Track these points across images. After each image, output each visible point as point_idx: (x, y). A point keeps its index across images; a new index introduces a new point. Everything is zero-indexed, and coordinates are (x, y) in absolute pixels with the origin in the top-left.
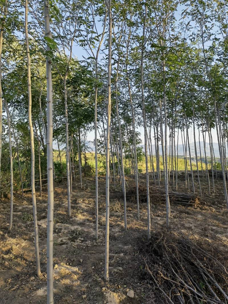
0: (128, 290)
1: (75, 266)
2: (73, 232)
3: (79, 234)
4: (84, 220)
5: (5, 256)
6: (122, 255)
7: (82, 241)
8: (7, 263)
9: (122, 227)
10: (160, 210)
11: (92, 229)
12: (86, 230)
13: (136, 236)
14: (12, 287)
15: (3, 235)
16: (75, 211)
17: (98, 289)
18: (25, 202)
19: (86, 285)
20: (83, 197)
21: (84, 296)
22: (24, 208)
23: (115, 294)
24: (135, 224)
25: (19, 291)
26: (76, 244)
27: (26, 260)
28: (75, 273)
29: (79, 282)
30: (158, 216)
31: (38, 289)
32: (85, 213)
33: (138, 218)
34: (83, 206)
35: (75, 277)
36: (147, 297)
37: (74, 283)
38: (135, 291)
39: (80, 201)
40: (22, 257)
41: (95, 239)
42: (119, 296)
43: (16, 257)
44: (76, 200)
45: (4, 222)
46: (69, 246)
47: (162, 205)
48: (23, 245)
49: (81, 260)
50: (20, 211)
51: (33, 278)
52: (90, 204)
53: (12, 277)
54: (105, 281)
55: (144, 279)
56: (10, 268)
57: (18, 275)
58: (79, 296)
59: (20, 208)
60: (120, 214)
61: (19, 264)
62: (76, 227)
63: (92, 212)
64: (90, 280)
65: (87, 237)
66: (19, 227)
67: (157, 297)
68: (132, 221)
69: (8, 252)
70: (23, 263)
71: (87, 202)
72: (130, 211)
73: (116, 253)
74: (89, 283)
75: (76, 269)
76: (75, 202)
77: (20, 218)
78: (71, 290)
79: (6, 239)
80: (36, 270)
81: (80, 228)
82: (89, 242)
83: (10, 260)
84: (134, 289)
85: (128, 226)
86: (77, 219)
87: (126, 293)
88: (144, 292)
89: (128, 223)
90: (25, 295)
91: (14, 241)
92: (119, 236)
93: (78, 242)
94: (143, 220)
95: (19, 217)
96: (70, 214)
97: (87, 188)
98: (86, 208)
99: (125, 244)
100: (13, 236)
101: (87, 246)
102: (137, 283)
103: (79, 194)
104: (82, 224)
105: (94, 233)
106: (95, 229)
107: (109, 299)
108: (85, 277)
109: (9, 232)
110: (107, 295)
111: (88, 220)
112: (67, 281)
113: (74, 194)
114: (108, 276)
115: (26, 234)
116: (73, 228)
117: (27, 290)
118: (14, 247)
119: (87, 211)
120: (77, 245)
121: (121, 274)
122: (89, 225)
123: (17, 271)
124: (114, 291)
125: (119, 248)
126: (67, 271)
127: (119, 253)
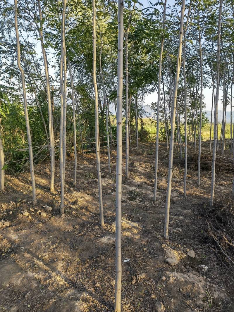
0: (188, 250)
1: (134, 222)
2: (131, 192)
3: (138, 195)
4: (142, 183)
5: (72, 206)
6: (181, 217)
7: (141, 201)
8: (74, 212)
9: (181, 193)
10: (224, 180)
11: (150, 192)
12: (143, 192)
13: (196, 202)
14: (80, 233)
15: (69, 189)
16: (132, 173)
17: (157, 244)
18: (86, 162)
19: (146, 239)
20: (139, 161)
21: (145, 249)
22: (85, 167)
23: (175, 251)
24: (195, 191)
25: (85, 237)
26: (135, 203)
27: (90, 211)
28: (135, 228)
29: (139, 236)
30: (222, 185)
31: (102, 237)
32: (142, 177)
33: (198, 185)
34: (140, 169)
35: (136, 231)
36: (209, 259)
37: (135, 236)
38: (196, 252)
39: (137, 164)
40: (86, 208)
41: (154, 201)
42: (179, 254)
43: (82, 208)
44: (133, 164)
45: (69, 177)
46: (128, 204)
47: (226, 174)
48: (87, 198)
49: (141, 218)
50: (81, 169)
51: (97, 227)
52: (147, 168)
53: (79, 225)
54: (165, 238)
55: (206, 242)
56: (77, 217)
57: (84, 224)
58: (140, 248)
59: (82, 167)
60: (179, 180)
61: (84, 214)
62: (134, 188)
63: (149, 176)
64: (150, 236)
65: (145, 198)
66: (83, 183)
67: (220, 261)
68: (192, 188)
69: (74, 203)
70: (88, 213)
71: (144, 166)
72: (189, 177)
73: (175, 215)
74: (149, 238)
75: (136, 224)
76: (132, 165)
77: (83, 175)
78: (132, 241)
79: (72, 192)
80: (100, 221)
81: (138, 190)
82: (147, 203)
83: (76, 210)
84: (194, 249)
85: (187, 192)
86: (135, 181)
87: (186, 252)
88: (205, 254)
89: (188, 189)
90: (90, 240)
91: (78, 194)
92: (177, 201)
93: (137, 201)
94: (203, 188)
95: (81, 174)
96: (128, 176)
97: (143, 153)
98: (143, 172)
99: (185, 209)
100: (78, 190)
101: (146, 206)
102: (197, 245)
103: (135, 158)
104: (140, 186)
105: (152, 195)
106: (153, 192)
107: (169, 255)
108: (145, 232)
109: (74, 187)
110: (167, 251)
111: (145, 183)
112: (129, 234)
113: (131, 157)
114: (167, 234)
115: (89, 190)
116: (131, 189)
117: (93, 237)
118: (79, 199)
119: (144, 175)
120: (136, 205)
121: (181, 235)
122: (146, 188)
123: (83, 220)
124: (174, 249)
125: (178, 211)
126: (128, 225)
127: (178, 215)
